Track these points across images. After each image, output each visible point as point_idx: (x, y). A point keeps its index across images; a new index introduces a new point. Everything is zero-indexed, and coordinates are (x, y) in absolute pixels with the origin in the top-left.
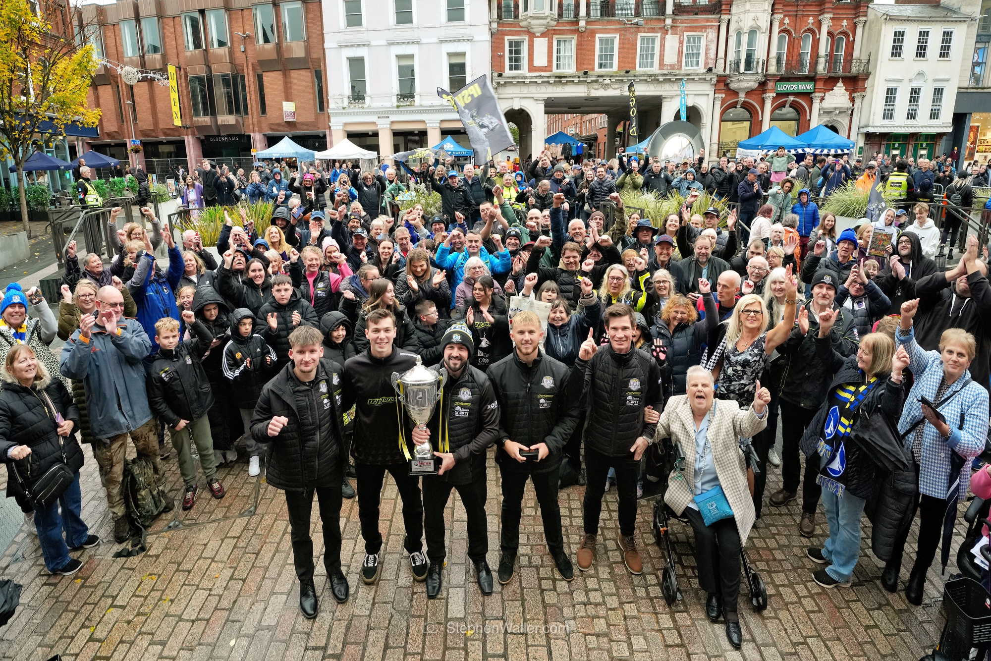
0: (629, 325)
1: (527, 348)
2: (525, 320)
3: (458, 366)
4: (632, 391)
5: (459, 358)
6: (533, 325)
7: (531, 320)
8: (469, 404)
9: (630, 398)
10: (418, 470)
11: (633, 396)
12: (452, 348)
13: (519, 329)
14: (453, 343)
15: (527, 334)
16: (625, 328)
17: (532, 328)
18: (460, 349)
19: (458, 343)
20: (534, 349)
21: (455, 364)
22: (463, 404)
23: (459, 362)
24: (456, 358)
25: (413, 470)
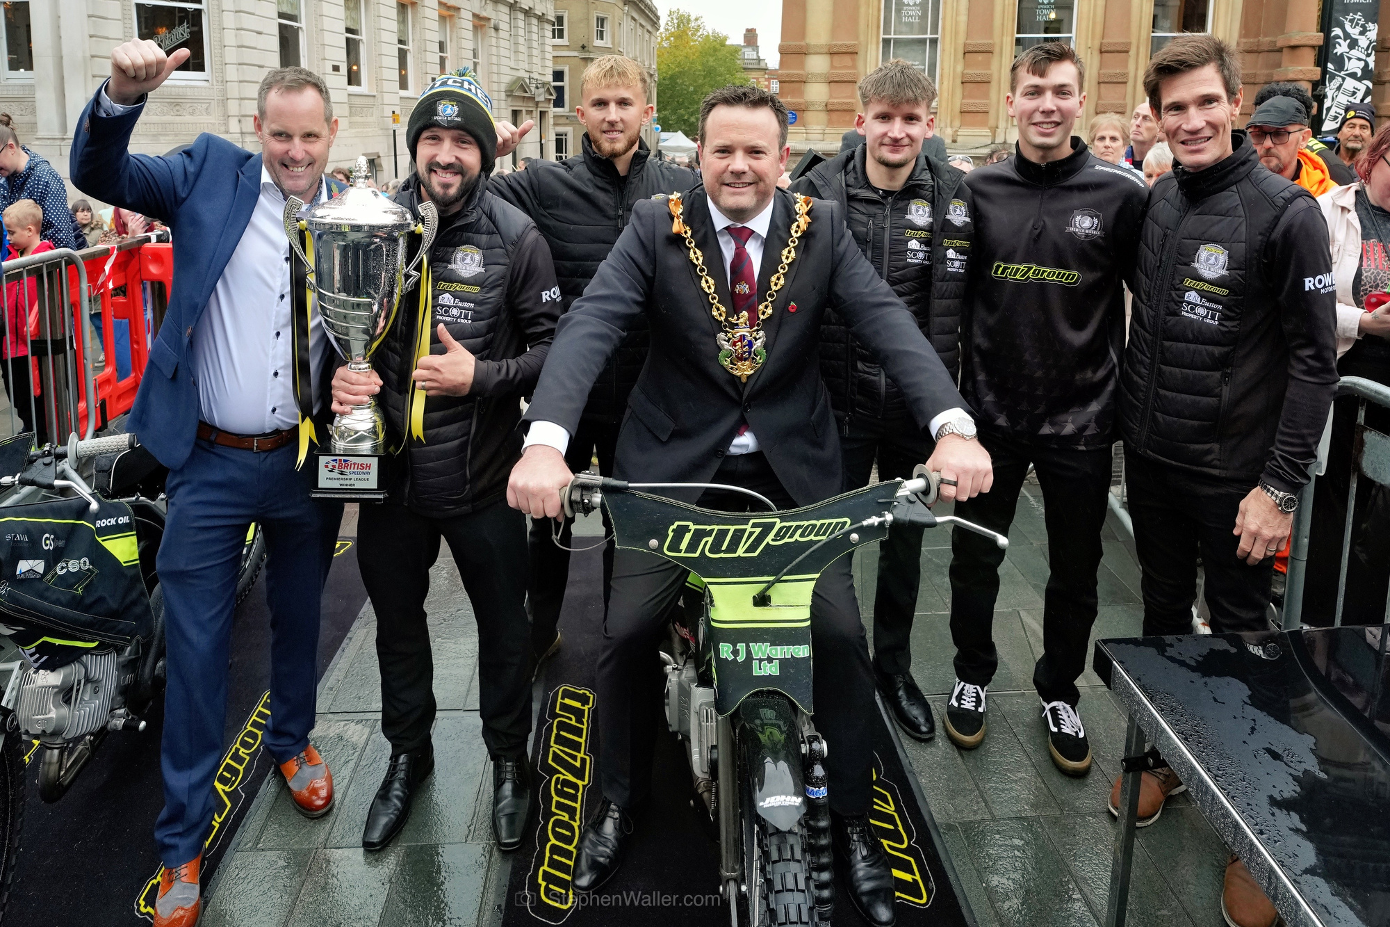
0: (1217, 89)
1: (613, 140)
2: (609, 73)
3: (453, 191)
4: (1200, 279)
5: (456, 168)
6: (628, 87)
7: (623, 74)
8: (476, 289)
9: (1192, 296)
10: (335, 485)
11: (1202, 294)
12: (437, 139)
13: (595, 96)
14: (436, 125)
15: (613, 106)
16: (1207, 100)
17: (625, 94)
18: (458, 141)
19: (452, 126)
20: (631, 144)
21: (446, 186)
22: (458, 287)
23: (456, 182)
24: (448, 167)
25: (323, 483)
